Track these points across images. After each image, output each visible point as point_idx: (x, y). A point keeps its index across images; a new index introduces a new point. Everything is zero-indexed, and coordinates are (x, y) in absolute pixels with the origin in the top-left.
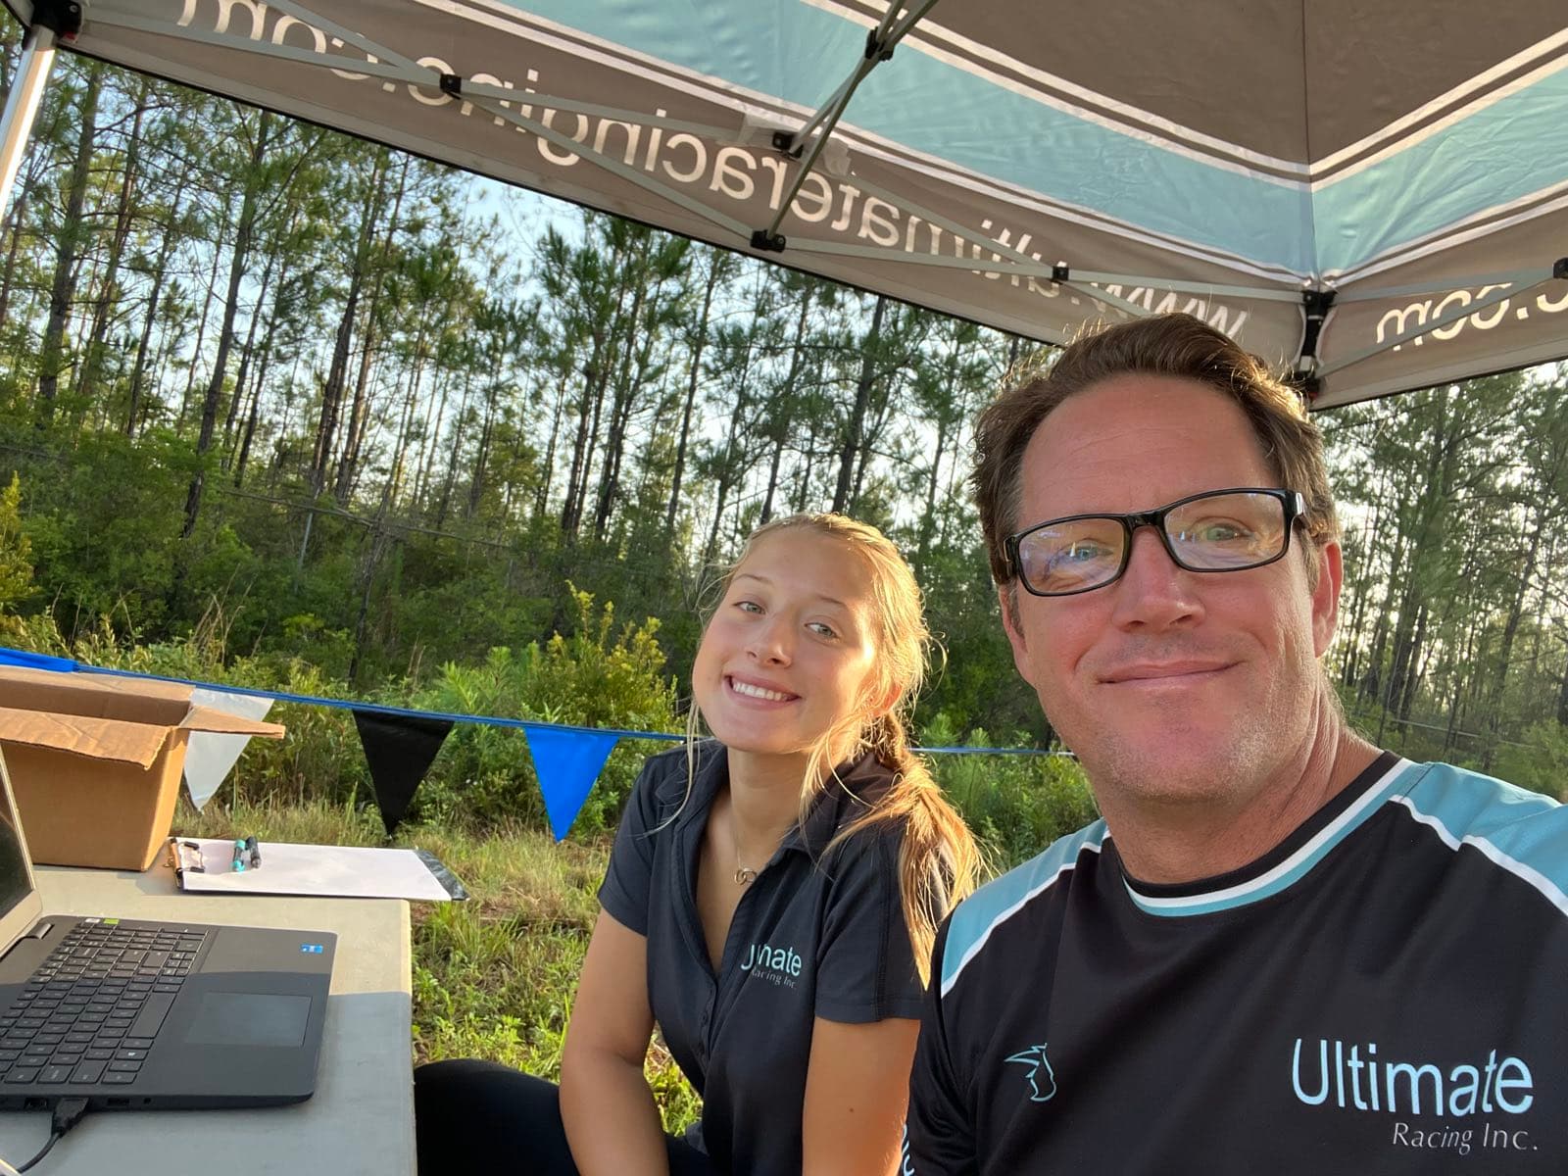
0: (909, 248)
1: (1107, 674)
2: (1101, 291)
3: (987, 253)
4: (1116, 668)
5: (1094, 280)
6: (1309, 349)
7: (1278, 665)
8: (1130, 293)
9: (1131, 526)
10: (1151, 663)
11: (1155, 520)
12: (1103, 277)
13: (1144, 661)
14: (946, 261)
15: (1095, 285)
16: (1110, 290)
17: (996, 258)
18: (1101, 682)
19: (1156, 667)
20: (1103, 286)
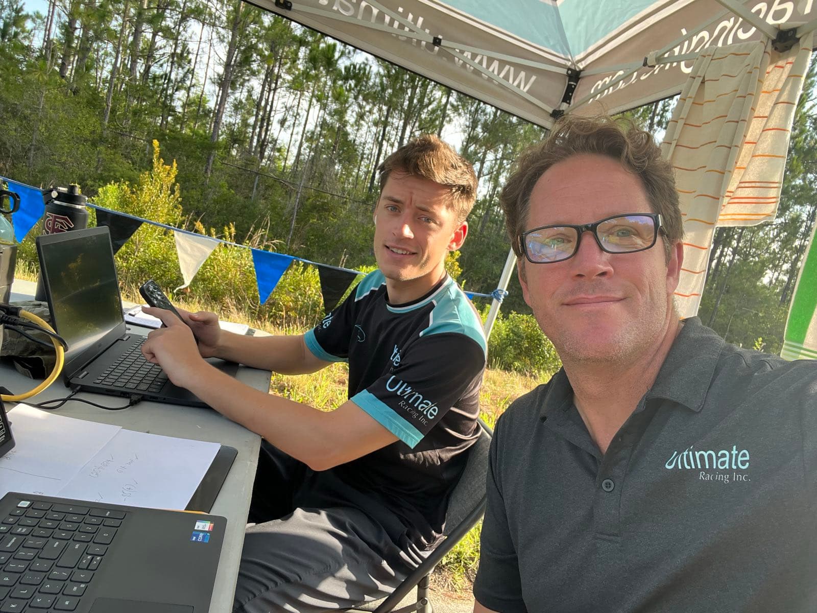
0: (360, 17)
1: (566, 300)
2: (460, 54)
3: (401, 26)
4: (569, 299)
5: (458, 47)
6: (567, 98)
7: (645, 299)
8: (475, 58)
9: (581, 231)
10: (586, 297)
11: (593, 228)
12: (463, 47)
13: (583, 295)
14: (379, 27)
15: (458, 51)
16: (465, 54)
17: (407, 29)
18: (563, 304)
19: (588, 299)
20: (462, 52)
